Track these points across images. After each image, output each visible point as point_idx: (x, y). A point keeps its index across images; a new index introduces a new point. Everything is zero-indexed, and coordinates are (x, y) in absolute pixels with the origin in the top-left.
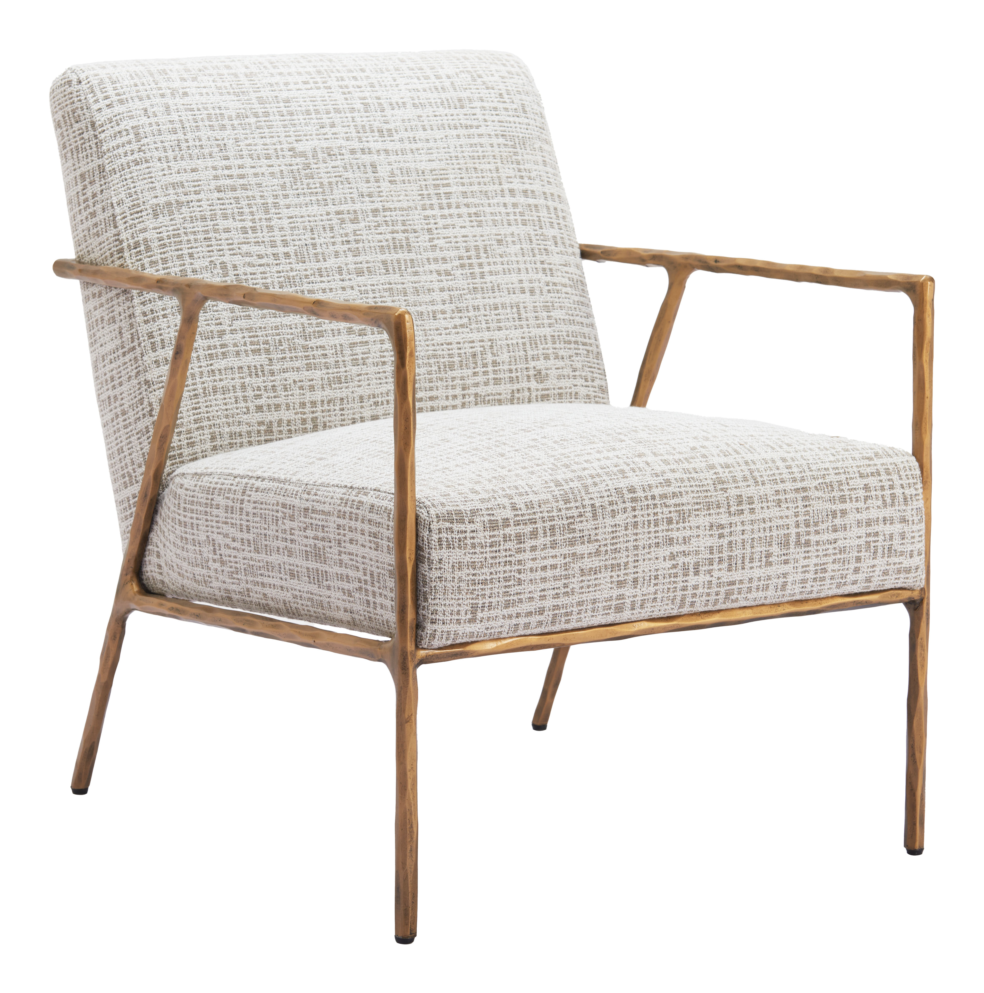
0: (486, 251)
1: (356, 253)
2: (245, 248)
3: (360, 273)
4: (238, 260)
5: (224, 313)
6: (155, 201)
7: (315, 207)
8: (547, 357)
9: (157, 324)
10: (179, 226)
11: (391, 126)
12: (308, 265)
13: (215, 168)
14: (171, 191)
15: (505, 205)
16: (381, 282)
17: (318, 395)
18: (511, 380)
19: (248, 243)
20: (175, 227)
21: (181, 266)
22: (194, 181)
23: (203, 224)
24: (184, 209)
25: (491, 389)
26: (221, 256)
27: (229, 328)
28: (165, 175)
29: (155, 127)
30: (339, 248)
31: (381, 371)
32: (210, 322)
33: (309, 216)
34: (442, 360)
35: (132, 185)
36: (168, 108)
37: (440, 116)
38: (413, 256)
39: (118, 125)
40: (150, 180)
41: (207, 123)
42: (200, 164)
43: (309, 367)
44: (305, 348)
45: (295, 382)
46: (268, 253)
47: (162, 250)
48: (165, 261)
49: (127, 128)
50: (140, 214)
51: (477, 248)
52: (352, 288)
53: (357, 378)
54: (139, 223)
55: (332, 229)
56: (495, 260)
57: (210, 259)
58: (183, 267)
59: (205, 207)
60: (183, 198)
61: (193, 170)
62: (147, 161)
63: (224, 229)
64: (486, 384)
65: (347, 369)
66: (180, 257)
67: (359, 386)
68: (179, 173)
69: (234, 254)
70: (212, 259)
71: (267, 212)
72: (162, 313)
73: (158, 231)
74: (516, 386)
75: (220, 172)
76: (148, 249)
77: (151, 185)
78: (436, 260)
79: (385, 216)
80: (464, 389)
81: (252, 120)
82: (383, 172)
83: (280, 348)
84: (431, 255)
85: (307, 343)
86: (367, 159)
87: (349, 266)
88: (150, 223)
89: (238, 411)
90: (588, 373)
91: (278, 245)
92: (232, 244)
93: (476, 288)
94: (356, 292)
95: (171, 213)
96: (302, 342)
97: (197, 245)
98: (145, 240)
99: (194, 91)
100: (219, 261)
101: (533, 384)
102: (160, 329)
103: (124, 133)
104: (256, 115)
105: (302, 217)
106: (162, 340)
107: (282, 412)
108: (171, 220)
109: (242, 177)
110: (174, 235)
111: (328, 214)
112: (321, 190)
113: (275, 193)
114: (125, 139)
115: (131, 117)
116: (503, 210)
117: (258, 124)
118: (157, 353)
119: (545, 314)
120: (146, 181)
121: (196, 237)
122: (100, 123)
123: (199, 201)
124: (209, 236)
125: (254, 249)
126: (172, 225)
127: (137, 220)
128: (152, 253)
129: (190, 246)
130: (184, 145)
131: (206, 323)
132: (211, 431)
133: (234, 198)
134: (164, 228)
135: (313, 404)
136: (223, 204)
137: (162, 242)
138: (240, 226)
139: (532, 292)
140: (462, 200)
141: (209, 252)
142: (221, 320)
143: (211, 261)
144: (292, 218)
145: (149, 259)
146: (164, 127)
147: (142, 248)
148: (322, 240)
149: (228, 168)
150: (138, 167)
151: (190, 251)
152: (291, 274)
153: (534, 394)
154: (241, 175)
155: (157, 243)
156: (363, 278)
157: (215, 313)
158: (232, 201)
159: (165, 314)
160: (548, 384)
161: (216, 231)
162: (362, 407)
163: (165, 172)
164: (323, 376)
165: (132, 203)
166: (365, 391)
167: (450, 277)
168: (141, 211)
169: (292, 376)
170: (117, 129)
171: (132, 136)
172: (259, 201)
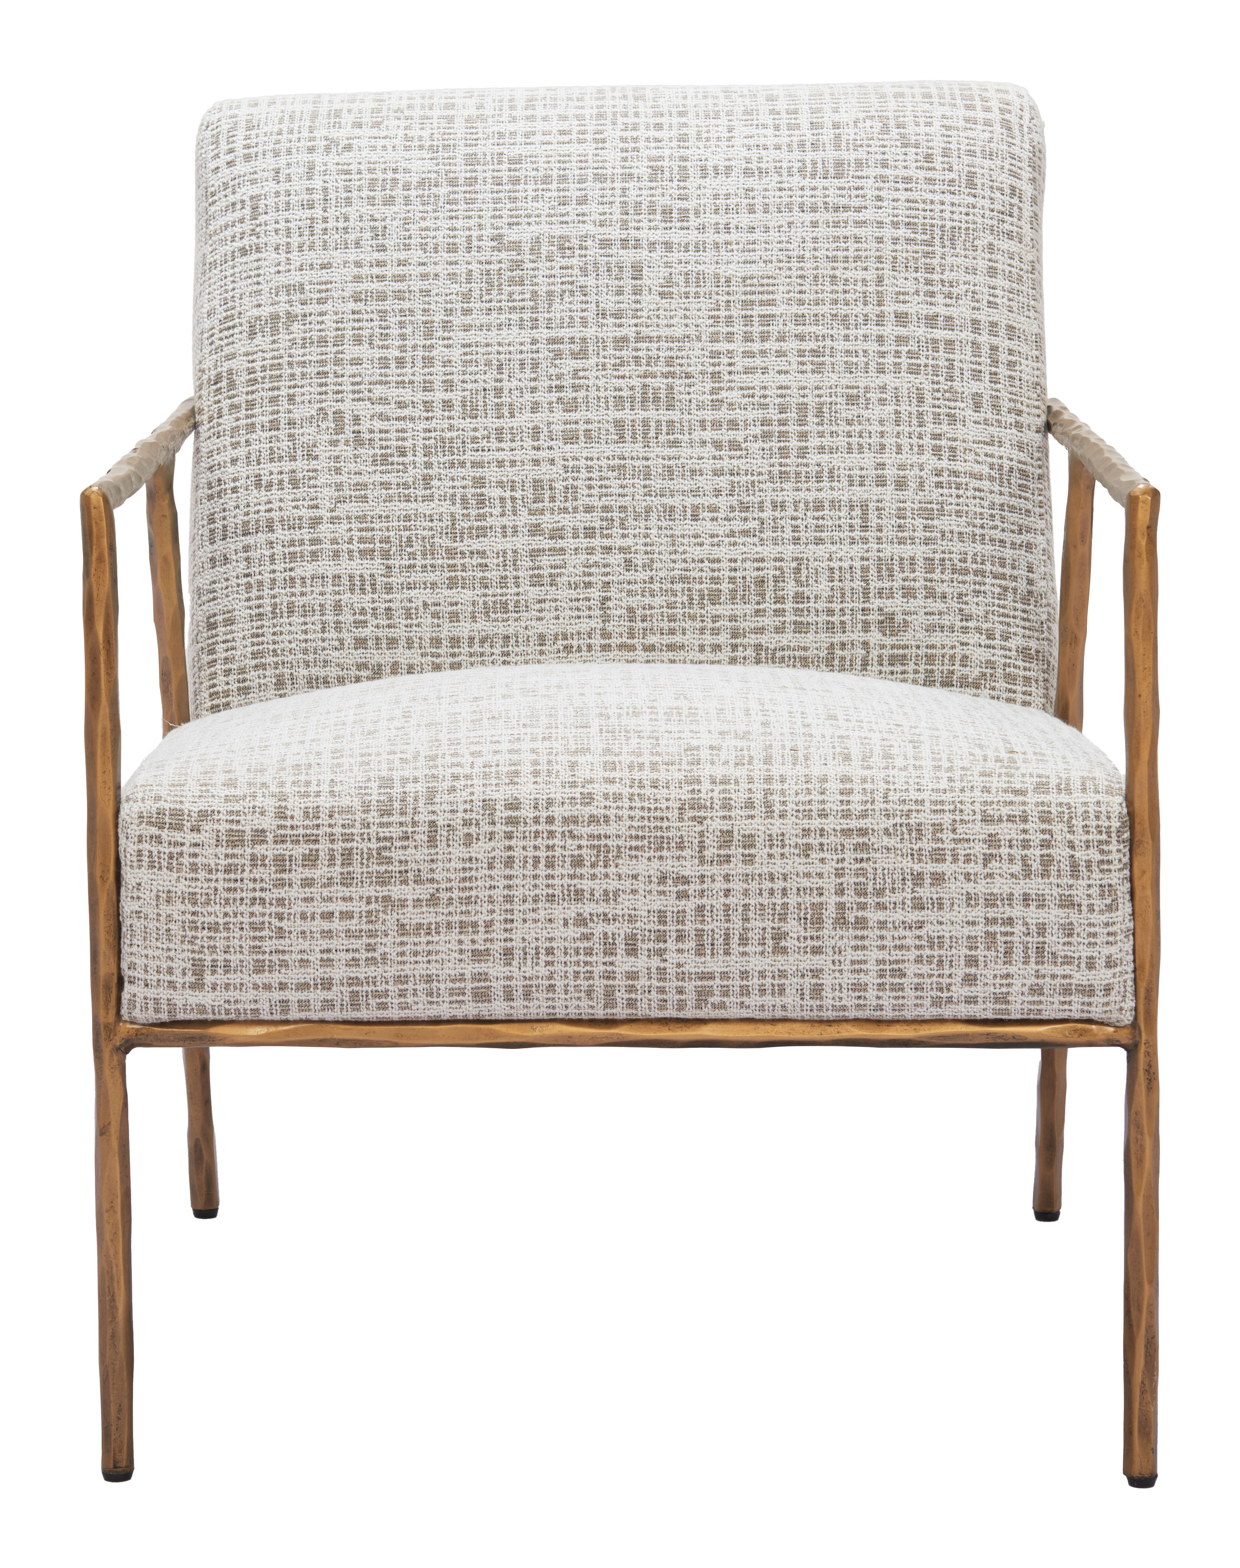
0: (819, 413)
1: (571, 406)
2: (378, 391)
3: (570, 438)
4: (364, 409)
5: (325, 491)
6: (256, 312)
7: (515, 330)
8: (909, 593)
9: (222, 501)
10: (282, 351)
11: (691, 205)
12: (480, 422)
13: (358, 264)
14: (283, 298)
15: (880, 339)
16: (606, 455)
17: (464, 629)
18: (830, 627)
19: (387, 383)
20: (276, 353)
21: (272, 413)
22: (321, 283)
23: (319, 350)
24: (295, 327)
25: (788, 638)
26: (337, 401)
27: (329, 515)
28: (279, 272)
29: (283, 198)
30: (542, 397)
31: (581, 596)
32: (301, 502)
33: (499, 344)
34: (698, 586)
35: (231, 287)
36: (311, 167)
37: (790, 189)
38: (675, 415)
39: (234, 193)
40: (255, 280)
41: (365, 193)
42: (338, 256)
43: (452, 584)
44: (451, 553)
45: (425, 604)
46: (415, 400)
47: (250, 389)
48: (250, 405)
49: (244, 198)
50: (231, 332)
51: (802, 408)
52: (552, 462)
53: (538, 606)
54: (228, 345)
55: (535, 366)
56: (834, 428)
57: (319, 405)
58: (275, 416)
59: (329, 324)
60: (298, 309)
61: (323, 267)
62: (258, 250)
63: (352, 359)
64: (779, 630)
65: (521, 590)
66: (274, 400)
67: (540, 619)
68: (301, 270)
69: (359, 400)
70: (323, 405)
71: (429, 335)
72: (232, 485)
73: (250, 358)
74: (837, 638)
75: (365, 271)
76: (232, 385)
77: (255, 287)
78: (716, 425)
79: (637, 350)
80: (735, 635)
81: (443, 190)
82: (652, 278)
83: (408, 549)
84: (708, 415)
85: (455, 545)
86: (628, 256)
87: (553, 426)
88: (242, 346)
89: (326, 644)
90: (997, 625)
91: (436, 387)
92: (358, 384)
93: (785, 472)
94: (558, 468)
95: (275, 331)
96: (447, 542)
97: (304, 382)
98: (230, 372)
99: (364, 143)
100: (333, 410)
101: (875, 637)
102: (224, 510)
103: (239, 206)
104: (453, 182)
105: (487, 345)
106: (225, 527)
107: (400, 650)
108: (274, 342)
109: (400, 278)
110: (272, 365)
111: (534, 342)
112: (532, 303)
113: (449, 306)
114: (238, 215)
115: (253, 182)
116: (873, 347)
117: (452, 196)
118: (215, 547)
119: (919, 522)
120: (250, 281)
121: (305, 370)
122: (213, 189)
123: (321, 314)
124: (326, 369)
125: (393, 393)
126: (273, 350)
127: (226, 341)
128: (234, 392)
129: (292, 383)
130: (319, 227)
131: (293, 504)
132: (277, 672)
133: (380, 311)
134: (260, 354)
135: (455, 641)
136: (359, 321)
137: (252, 376)
138: (377, 356)
139: (901, 484)
140: (791, 327)
141: (321, 394)
142: (319, 501)
143: (321, 409)
144: (470, 346)
145: (229, 401)
146: (296, 198)
147: (224, 384)
148: (515, 383)
149: (380, 264)
150: (245, 259)
151: (292, 391)
152: (449, 435)
153: (874, 653)
154: (399, 276)
155: (245, 377)
156: (576, 446)
157: (312, 490)
158: (375, 316)
159: (236, 487)
160: (907, 638)
161: (337, 362)
162: (542, 653)
163: (281, 268)
164: (476, 598)
165: (224, 314)
166: (549, 627)
167: (738, 453)
168: (234, 327)
169: (420, 596)
170: (232, 198)
171: (247, 211)
172: (419, 317)
